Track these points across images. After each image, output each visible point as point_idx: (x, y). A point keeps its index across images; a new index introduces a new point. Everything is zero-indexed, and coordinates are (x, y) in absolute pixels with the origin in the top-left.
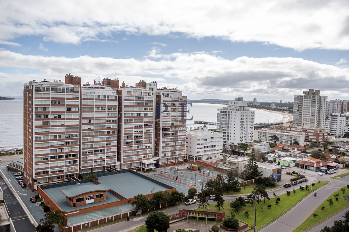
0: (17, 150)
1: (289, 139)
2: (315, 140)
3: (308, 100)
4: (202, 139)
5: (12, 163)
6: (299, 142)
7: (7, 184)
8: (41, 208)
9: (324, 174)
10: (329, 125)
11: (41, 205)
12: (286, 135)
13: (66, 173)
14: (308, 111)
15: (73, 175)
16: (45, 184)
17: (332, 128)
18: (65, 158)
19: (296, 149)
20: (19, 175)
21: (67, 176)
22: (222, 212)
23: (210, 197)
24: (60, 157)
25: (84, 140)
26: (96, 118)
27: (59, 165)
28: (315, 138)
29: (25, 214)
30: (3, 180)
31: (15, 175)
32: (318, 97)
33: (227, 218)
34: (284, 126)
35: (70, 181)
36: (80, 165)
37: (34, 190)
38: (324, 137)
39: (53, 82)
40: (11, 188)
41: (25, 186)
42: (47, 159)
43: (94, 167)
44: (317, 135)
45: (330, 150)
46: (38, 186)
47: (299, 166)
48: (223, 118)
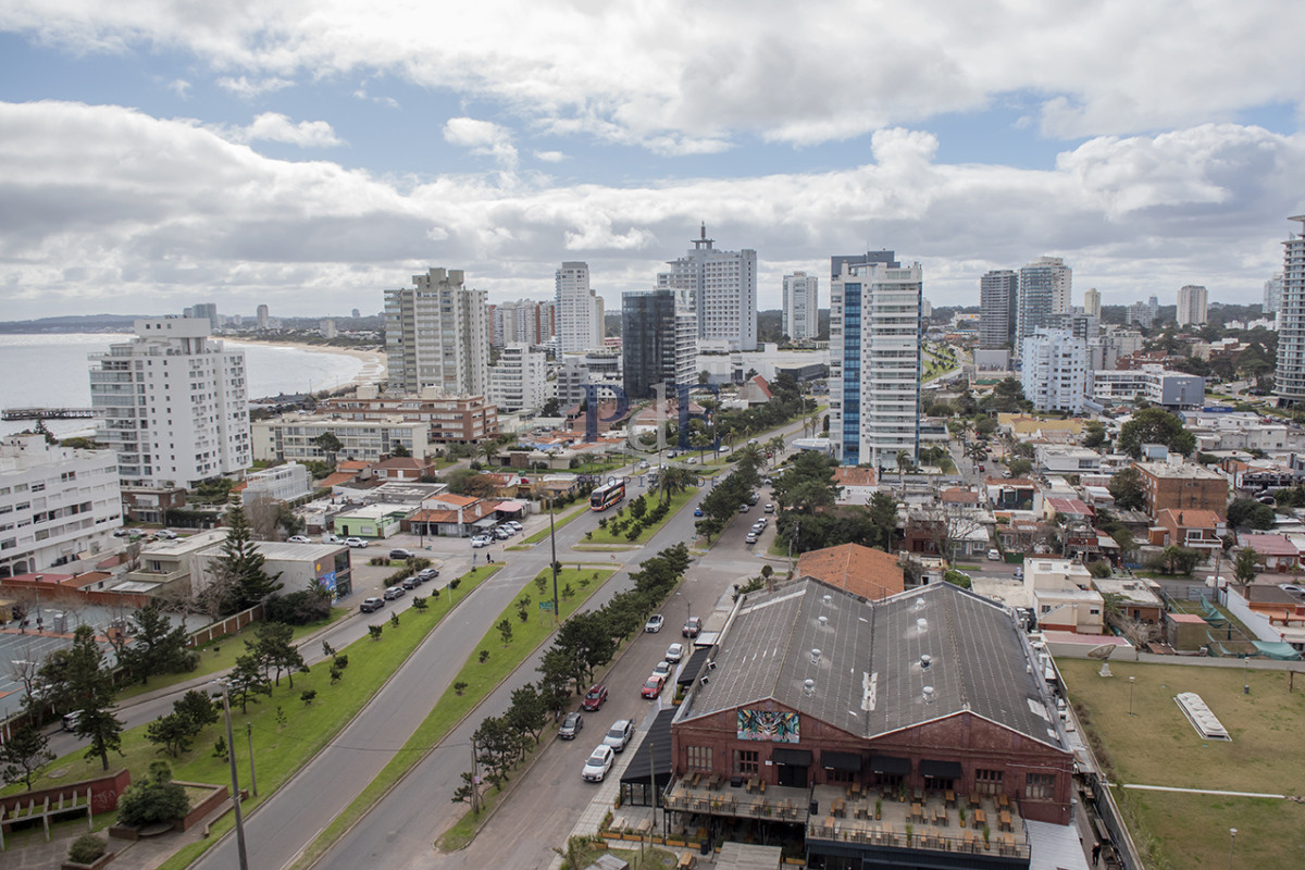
1: (378, 442)
2: (461, 436)
3: (431, 302)
4: (19, 488)
6: (411, 446)
9: (489, 540)
10: (500, 381)
12: (366, 430)
14: (432, 341)
17: (510, 391)
19: (400, 473)
22: (115, 775)
23: (68, 719)
28: (461, 426)
32: (459, 293)
33: (135, 791)
34: (359, 398)
38: (486, 423)
44: (466, 419)
45: (506, 461)
47: (413, 530)
48: (117, 387)
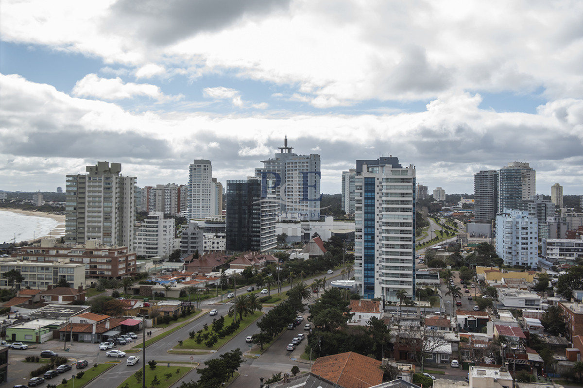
1: (50, 277)
2: (110, 273)
3: (97, 184)
6: (73, 280)
9: (112, 345)
10: (143, 237)
12: (42, 268)
14: (96, 209)
17: (149, 244)
19: (60, 298)
28: (110, 267)
32: (117, 178)
34: (42, 246)
38: (128, 265)
44: (114, 262)
45: (137, 291)
47: (61, 338)
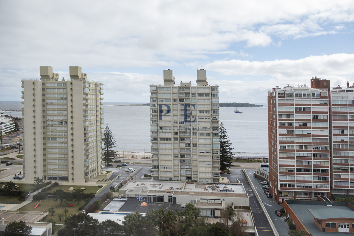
0: (264, 158)
5: (259, 171)
7: (254, 191)
8: (286, 224)
11: (286, 220)
13: (314, 189)
15: (323, 194)
16: (290, 198)
18: (313, 172)
20: (265, 184)
21: (316, 194)
24: (307, 170)
25: (336, 154)
26: (350, 127)
27: (306, 179)
29: (270, 226)
30: (250, 186)
31: (261, 184)
35: (319, 200)
36: (331, 184)
37: (279, 203)
39: (297, 87)
40: (257, 195)
41: (270, 197)
42: (293, 171)
43: (350, 188)
46: (283, 199)
